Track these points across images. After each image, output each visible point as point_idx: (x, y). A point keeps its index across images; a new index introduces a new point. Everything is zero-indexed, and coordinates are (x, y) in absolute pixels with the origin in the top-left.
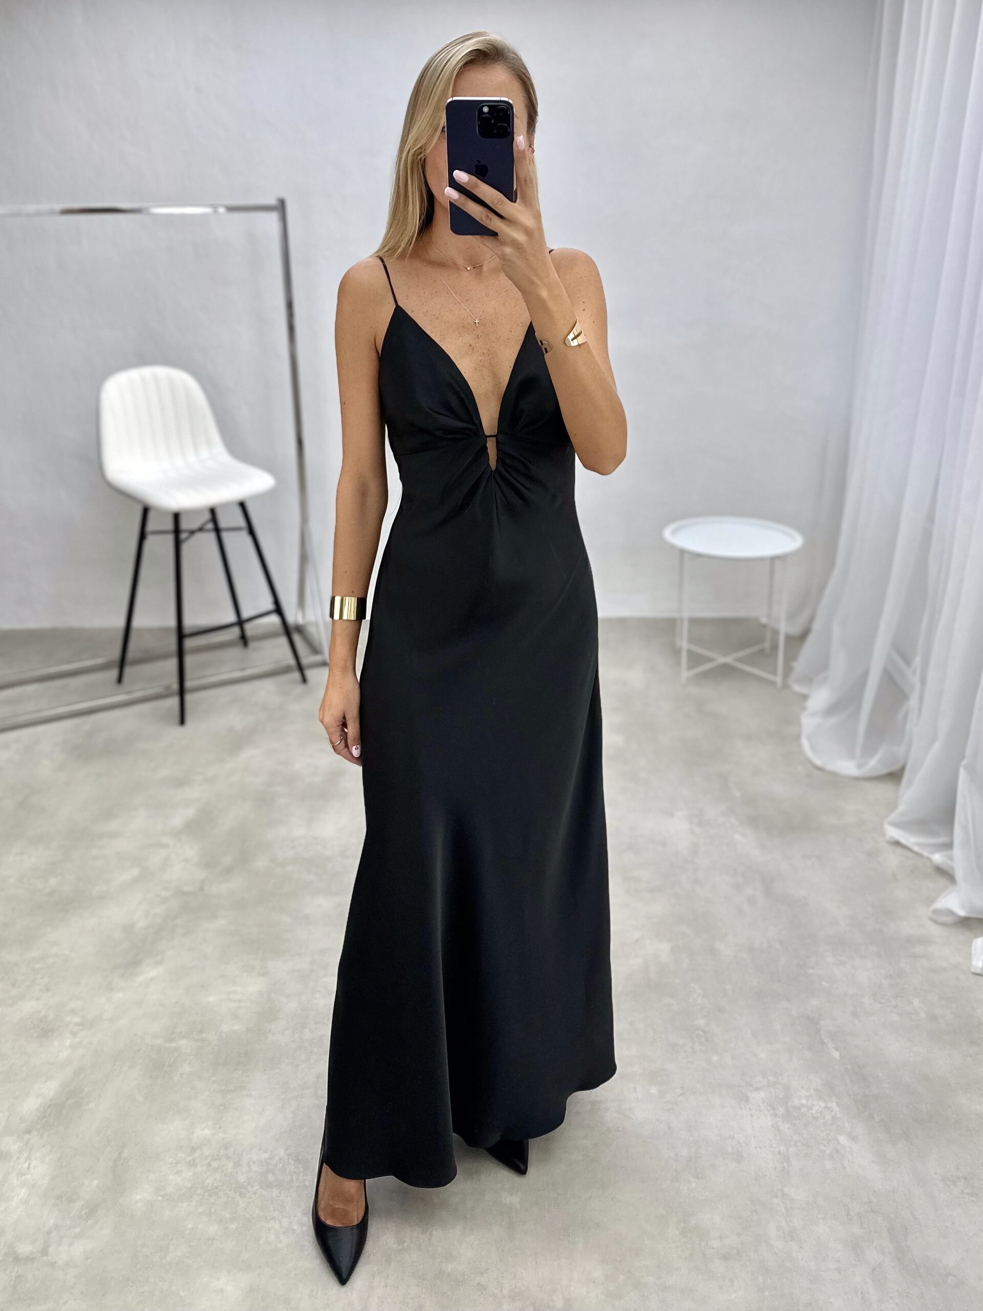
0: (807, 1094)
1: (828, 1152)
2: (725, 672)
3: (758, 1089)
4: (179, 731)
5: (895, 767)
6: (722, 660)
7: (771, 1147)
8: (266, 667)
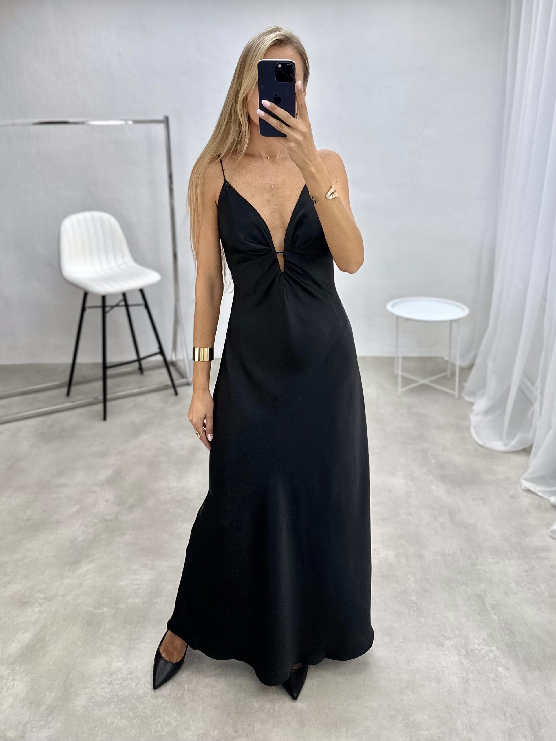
0: (479, 642)
1: (492, 677)
2: (424, 388)
3: (449, 639)
4: (103, 424)
5: (527, 446)
6: (422, 381)
7: (457, 674)
8: (154, 386)
